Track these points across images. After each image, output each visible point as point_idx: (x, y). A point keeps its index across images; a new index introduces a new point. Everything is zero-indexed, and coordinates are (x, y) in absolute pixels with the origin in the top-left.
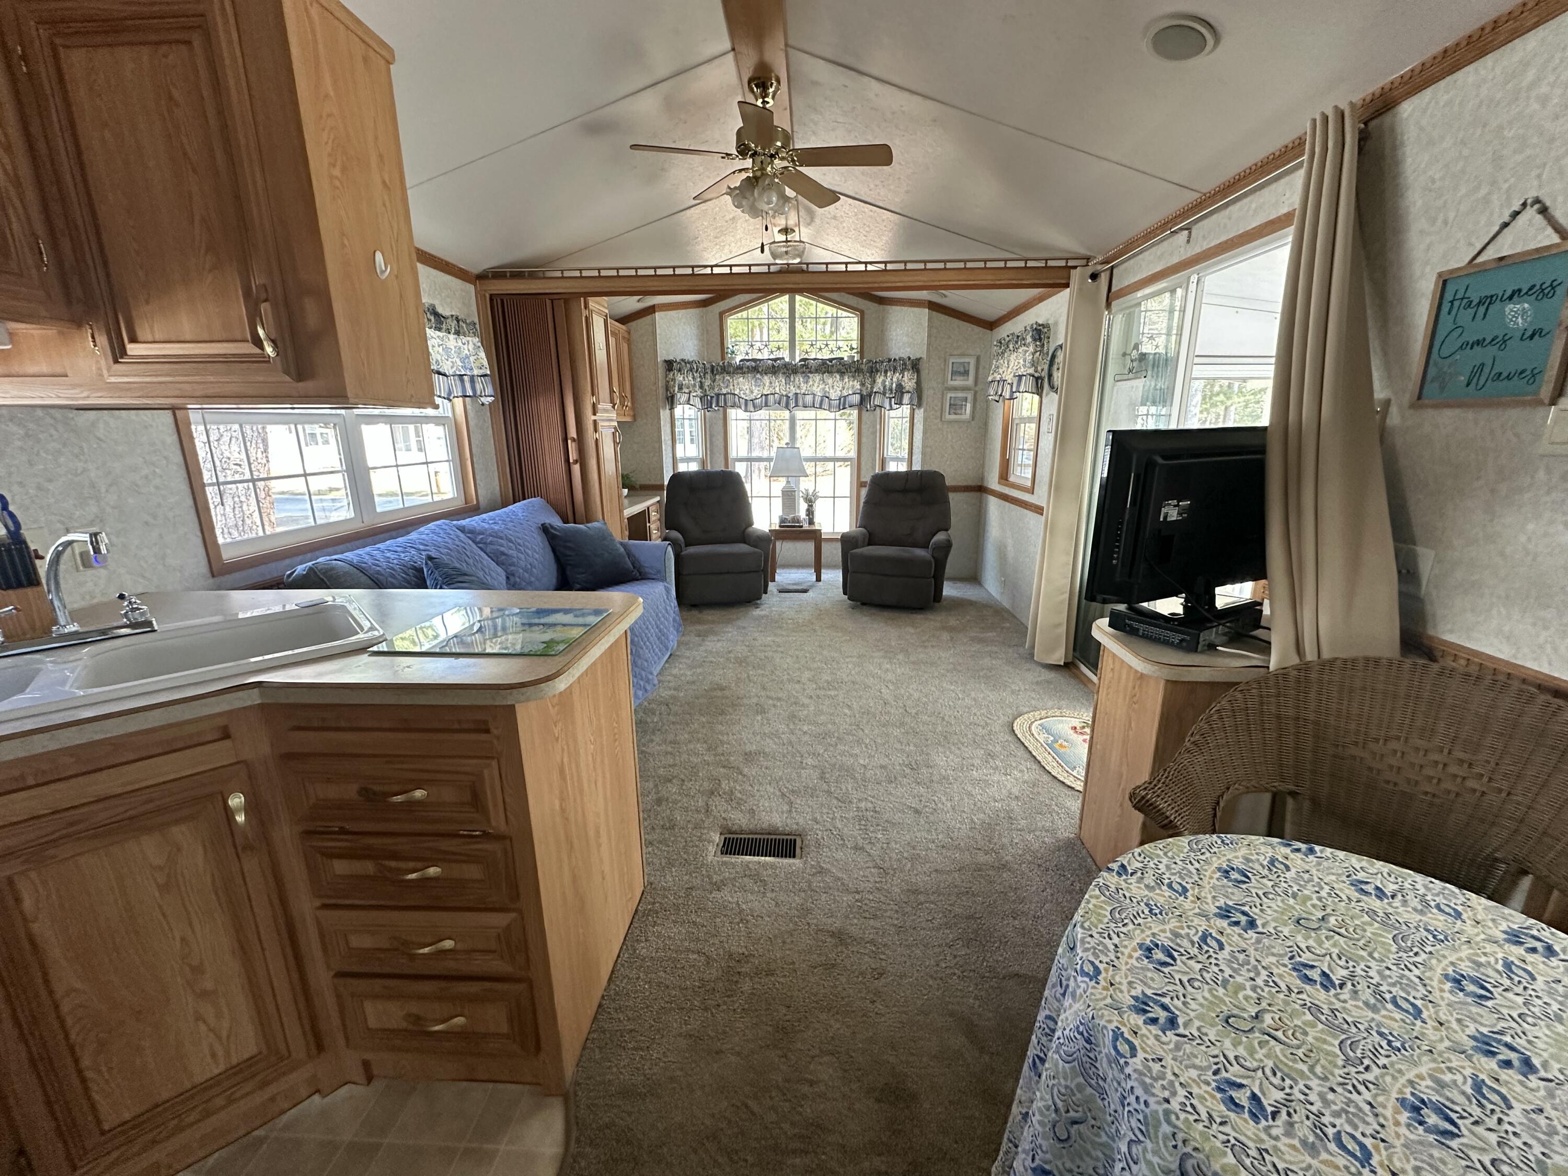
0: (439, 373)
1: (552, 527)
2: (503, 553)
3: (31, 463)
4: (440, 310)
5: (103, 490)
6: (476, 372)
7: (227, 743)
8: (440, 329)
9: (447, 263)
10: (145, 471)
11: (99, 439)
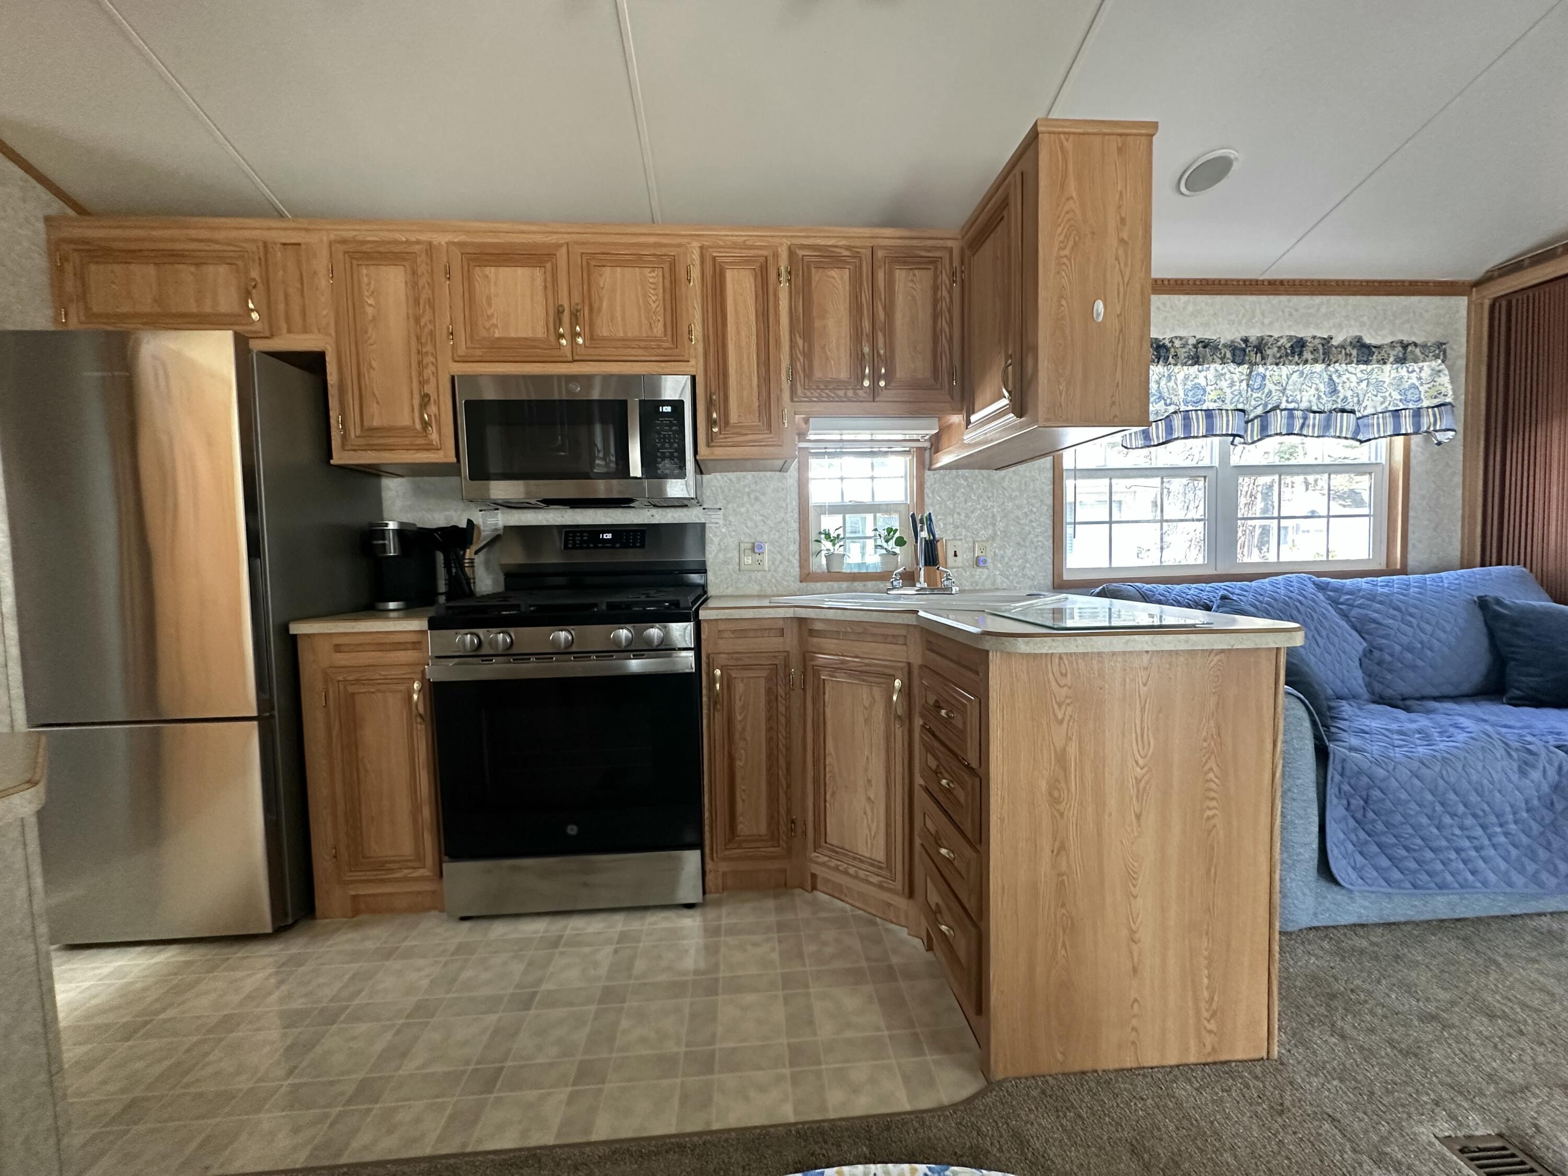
0: (1343, 411)
1: (1498, 602)
2: (1374, 621)
3: (966, 502)
4: (1368, 340)
5: (999, 519)
6: (1425, 403)
7: (904, 648)
8: (1367, 362)
9: (1412, 283)
10: (1026, 510)
11: (1005, 488)
